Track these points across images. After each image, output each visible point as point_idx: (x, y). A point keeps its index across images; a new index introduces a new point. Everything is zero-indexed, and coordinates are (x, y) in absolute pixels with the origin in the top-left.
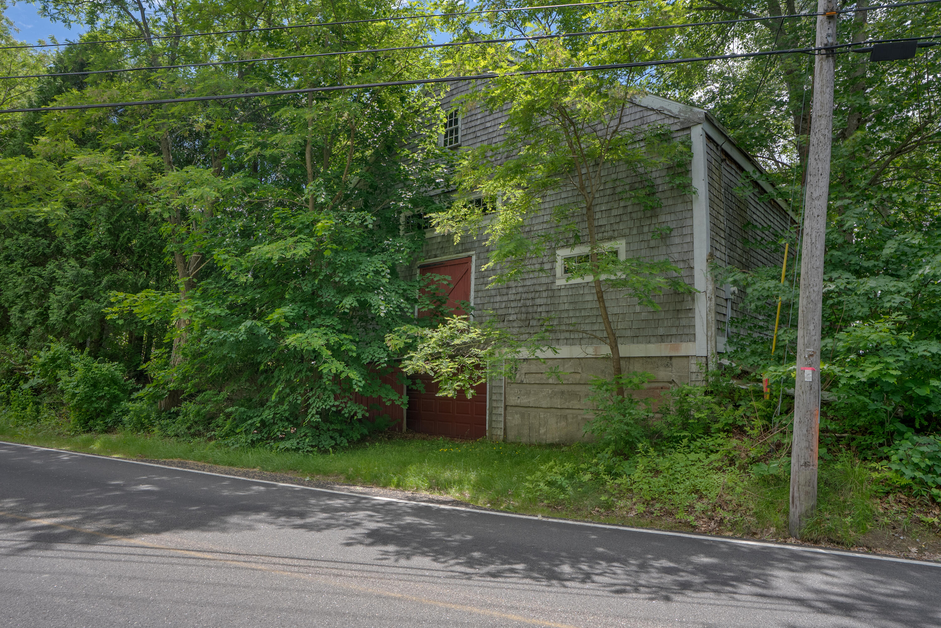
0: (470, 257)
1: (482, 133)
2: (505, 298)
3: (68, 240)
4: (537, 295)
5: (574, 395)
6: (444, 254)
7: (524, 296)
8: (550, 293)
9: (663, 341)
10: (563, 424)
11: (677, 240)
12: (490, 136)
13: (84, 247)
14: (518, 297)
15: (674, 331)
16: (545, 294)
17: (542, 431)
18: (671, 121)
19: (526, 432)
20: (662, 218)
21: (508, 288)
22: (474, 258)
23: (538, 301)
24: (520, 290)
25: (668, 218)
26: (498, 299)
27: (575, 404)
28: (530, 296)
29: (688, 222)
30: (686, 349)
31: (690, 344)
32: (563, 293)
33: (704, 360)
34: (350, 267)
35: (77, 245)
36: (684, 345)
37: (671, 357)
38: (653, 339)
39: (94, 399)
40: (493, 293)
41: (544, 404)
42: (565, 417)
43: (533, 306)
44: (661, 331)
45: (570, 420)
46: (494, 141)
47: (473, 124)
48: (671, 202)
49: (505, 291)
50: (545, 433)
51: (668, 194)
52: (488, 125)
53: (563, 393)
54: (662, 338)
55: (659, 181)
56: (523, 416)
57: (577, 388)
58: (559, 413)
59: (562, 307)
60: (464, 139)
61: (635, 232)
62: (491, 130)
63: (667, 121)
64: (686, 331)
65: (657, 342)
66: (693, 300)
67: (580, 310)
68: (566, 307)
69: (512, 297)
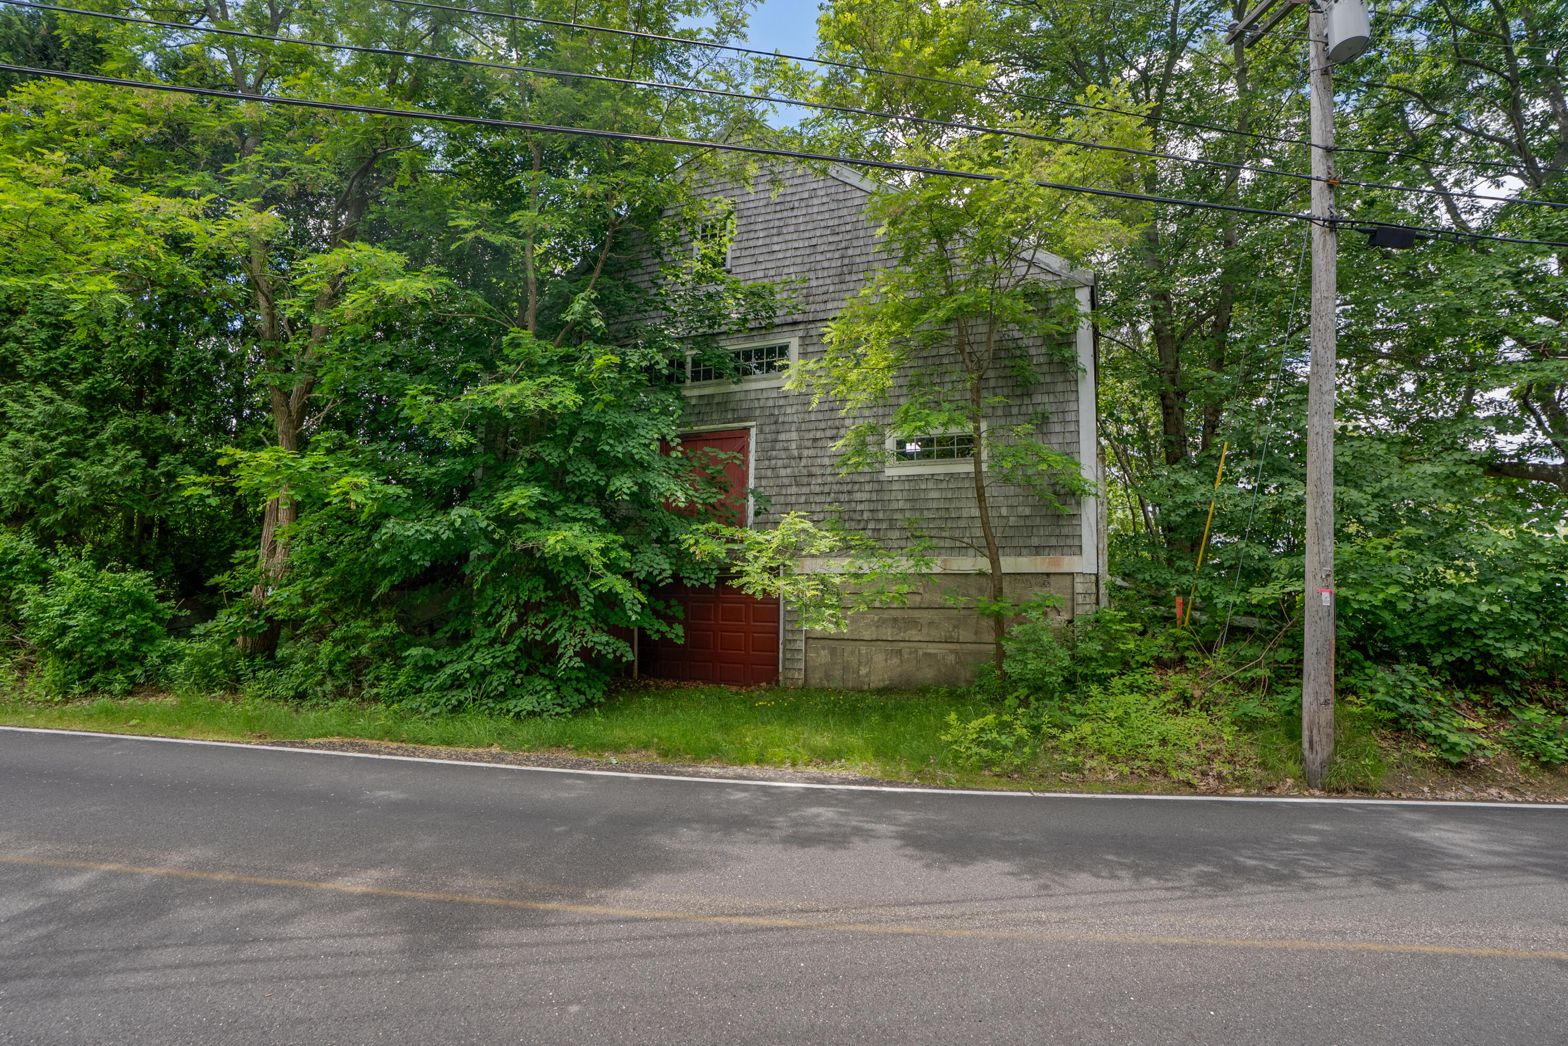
0: (747, 429)
1: (767, 257)
2: (805, 490)
3: (29, 350)
4: (856, 487)
5: (913, 623)
6: (703, 422)
7: (835, 488)
8: (876, 486)
9: (1038, 554)
10: (896, 661)
11: (1057, 428)
12: (779, 264)
13: (65, 366)
14: (827, 489)
15: (1053, 541)
16: (868, 487)
17: (863, 671)
18: (1050, 277)
19: (837, 673)
20: (1038, 398)
21: (810, 475)
22: (753, 431)
23: (858, 496)
24: (829, 479)
25: (1045, 399)
26: (794, 490)
27: (913, 634)
28: (845, 488)
29: (1073, 406)
30: (1069, 564)
31: (1076, 558)
32: (895, 487)
33: (1093, 578)
34: (622, 433)
35: (48, 361)
36: (1067, 559)
37: (1048, 574)
38: (1024, 551)
39: (106, 636)
40: (786, 481)
41: (867, 635)
42: (899, 652)
43: (849, 502)
44: (1035, 541)
45: (906, 656)
46: (786, 270)
47: (751, 243)
48: (1048, 379)
49: (805, 480)
50: (867, 675)
51: (1045, 368)
52: (776, 248)
53: (895, 620)
54: (1037, 550)
55: (1033, 351)
56: (833, 652)
57: (917, 614)
58: (889, 647)
59: (895, 506)
60: (735, 263)
61: (1000, 412)
62: (780, 255)
63: (1043, 276)
64: (1070, 542)
65: (1031, 554)
66: (1079, 504)
67: (921, 510)
68: (901, 505)
69: (818, 489)
